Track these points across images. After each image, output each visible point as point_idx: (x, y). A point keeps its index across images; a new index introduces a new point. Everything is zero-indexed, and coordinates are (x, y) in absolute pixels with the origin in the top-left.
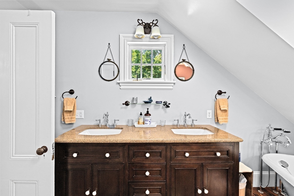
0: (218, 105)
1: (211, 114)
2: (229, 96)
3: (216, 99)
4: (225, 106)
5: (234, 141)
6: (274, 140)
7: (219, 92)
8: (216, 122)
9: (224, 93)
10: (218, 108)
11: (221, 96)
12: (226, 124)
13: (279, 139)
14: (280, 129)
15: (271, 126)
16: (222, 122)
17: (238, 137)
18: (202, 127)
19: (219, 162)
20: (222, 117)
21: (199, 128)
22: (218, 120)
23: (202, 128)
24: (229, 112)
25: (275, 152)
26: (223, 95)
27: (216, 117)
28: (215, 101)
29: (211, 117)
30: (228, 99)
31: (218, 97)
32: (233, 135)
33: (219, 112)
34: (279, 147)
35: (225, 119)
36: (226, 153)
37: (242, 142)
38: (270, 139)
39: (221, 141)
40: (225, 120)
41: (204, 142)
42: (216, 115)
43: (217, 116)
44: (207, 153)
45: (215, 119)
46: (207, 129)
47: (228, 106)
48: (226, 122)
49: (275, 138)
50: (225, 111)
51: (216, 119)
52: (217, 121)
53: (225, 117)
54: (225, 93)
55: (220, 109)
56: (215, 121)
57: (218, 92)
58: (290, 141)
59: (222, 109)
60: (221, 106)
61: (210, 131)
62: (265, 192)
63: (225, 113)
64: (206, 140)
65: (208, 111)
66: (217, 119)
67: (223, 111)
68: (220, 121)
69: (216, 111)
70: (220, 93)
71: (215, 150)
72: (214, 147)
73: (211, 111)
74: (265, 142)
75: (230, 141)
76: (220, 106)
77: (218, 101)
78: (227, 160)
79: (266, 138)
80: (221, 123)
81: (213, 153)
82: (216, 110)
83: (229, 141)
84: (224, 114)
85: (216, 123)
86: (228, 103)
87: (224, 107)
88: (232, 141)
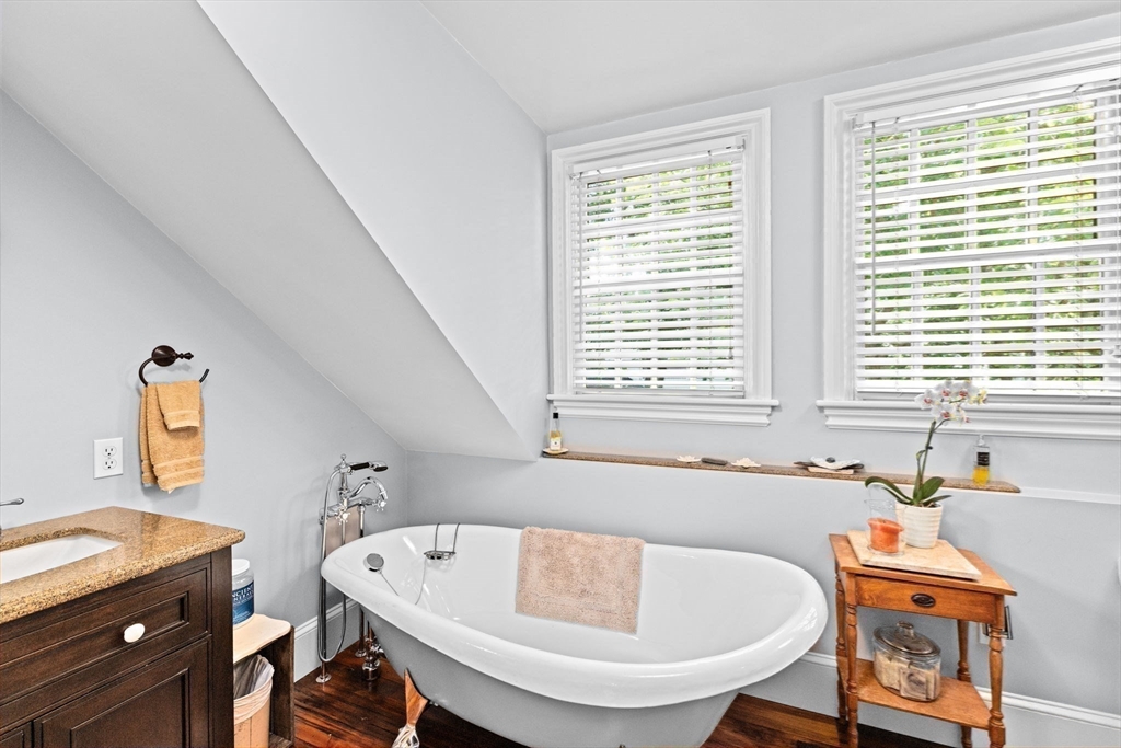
0: (153, 409)
1: (118, 456)
2: (207, 371)
3: (146, 384)
4: (186, 411)
5: (209, 550)
6: (354, 501)
7: (161, 352)
8: (148, 484)
9: (182, 356)
10: (154, 423)
11: (172, 371)
12: (198, 485)
13: (366, 493)
14: (366, 465)
15: (347, 461)
16: (176, 480)
17: (226, 529)
18: (61, 527)
19: (139, 665)
20: (175, 461)
21: (37, 539)
22: (157, 474)
23: (57, 535)
24: (209, 435)
25: (358, 533)
26: (179, 368)
27: (145, 462)
28: (141, 395)
29: (117, 470)
30: (201, 381)
31: (155, 373)
32: (212, 523)
33: (158, 438)
34: (367, 517)
35: (190, 465)
36: (177, 610)
37: (241, 540)
38: (345, 501)
39: (146, 572)
40: (191, 471)
41: (38, 609)
42: (144, 456)
43: (149, 459)
44: (68, 655)
45: (142, 473)
46: (86, 531)
47: (201, 412)
48: (195, 475)
49: (355, 495)
50: (190, 431)
51: (147, 474)
52: (153, 484)
53: (188, 459)
54: (189, 356)
55: (166, 426)
56: (142, 484)
57: (154, 353)
58: (384, 492)
59: (172, 426)
60: (168, 415)
61: (106, 535)
62: (336, 672)
63: (191, 442)
64: (57, 592)
65: (100, 444)
66: (152, 472)
67: (181, 434)
68: (161, 479)
69: (143, 437)
70: (165, 357)
71: (117, 621)
72: (109, 610)
73: (117, 442)
74: (331, 513)
75: (190, 555)
76: (163, 416)
77: (152, 394)
78: (180, 638)
79: (332, 501)
80: (170, 488)
81: (104, 640)
82: (142, 433)
83: (186, 558)
84: (185, 444)
85: (146, 491)
86: (201, 398)
87: (183, 416)
88: (198, 553)
